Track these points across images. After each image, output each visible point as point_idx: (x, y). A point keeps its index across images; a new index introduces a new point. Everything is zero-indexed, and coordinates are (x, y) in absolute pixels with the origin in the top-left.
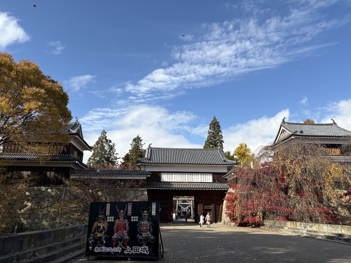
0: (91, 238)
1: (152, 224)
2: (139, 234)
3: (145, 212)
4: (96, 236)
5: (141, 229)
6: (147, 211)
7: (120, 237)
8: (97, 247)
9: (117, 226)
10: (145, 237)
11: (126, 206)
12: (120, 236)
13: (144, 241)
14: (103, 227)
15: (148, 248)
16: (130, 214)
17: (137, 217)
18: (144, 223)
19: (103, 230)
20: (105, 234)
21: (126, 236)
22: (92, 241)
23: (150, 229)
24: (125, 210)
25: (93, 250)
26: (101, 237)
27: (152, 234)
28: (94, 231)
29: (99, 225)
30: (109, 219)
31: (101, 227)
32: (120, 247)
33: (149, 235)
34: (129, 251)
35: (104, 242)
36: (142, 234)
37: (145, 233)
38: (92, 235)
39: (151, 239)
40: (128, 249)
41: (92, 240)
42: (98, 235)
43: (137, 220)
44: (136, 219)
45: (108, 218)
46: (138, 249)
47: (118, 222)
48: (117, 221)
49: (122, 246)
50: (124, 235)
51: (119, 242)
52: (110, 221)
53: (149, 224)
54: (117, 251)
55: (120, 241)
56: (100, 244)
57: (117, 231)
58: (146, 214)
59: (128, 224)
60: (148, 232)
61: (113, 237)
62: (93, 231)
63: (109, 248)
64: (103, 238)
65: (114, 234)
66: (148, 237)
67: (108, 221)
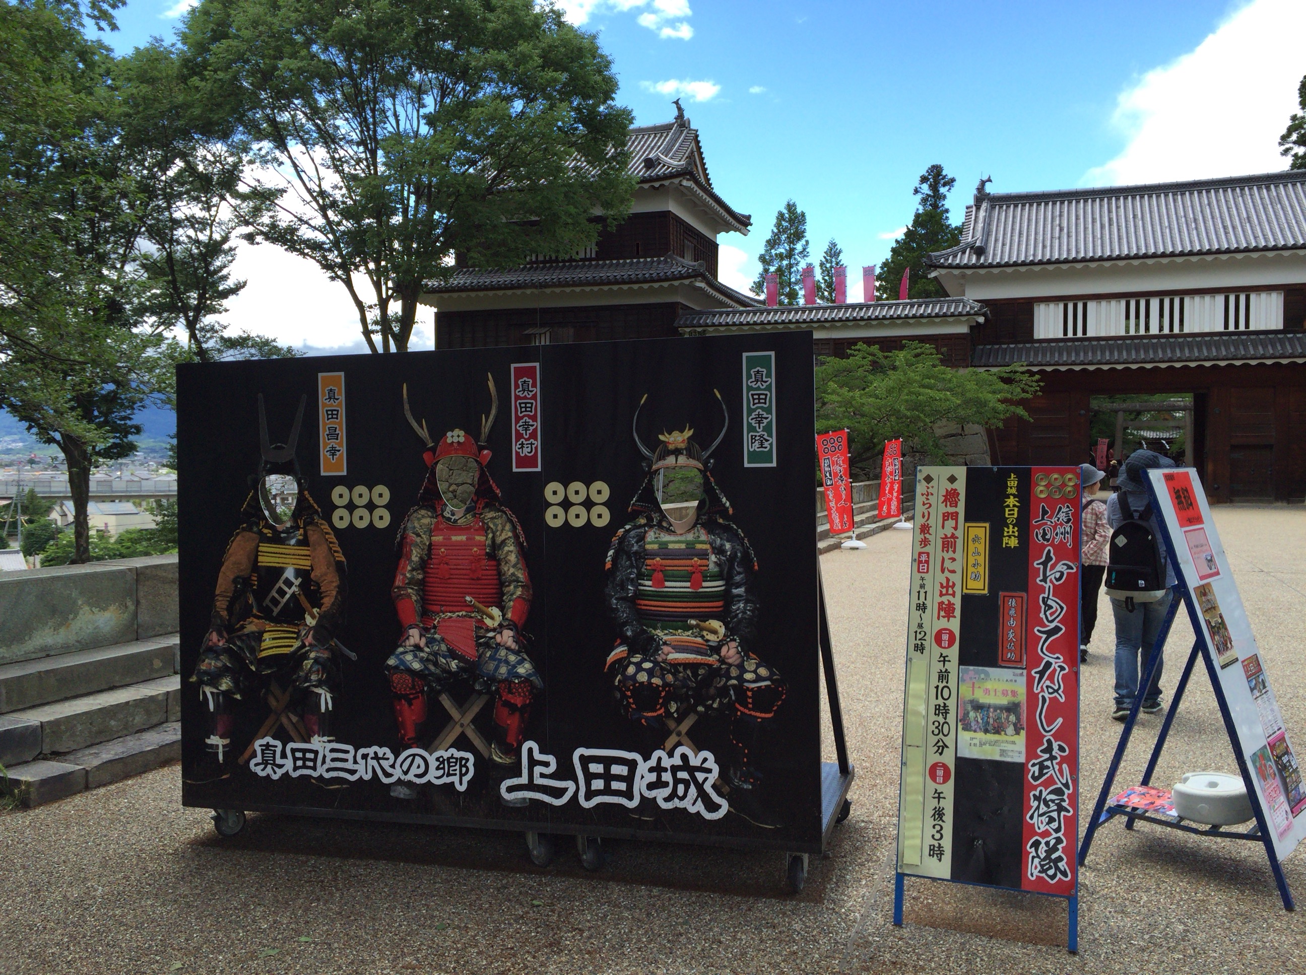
0: (209, 664)
1: (746, 554)
2: (625, 641)
3: (677, 438)
4: (253, 651)
5: (640, 595)
6: (688, 433)
7: (454, 665)
8: (268, 739)
9: (424, 565)
10: (687, 665)
11: (491, 384)
12: (453, 655)
13: (673, 707)
14: (298, 573)
15: (711, 764)
16: (532, 461)
17: (601, 490)
18: (665, 537)
19: (303, 600)
20: (322, 633)
21: (503, 653)
22: (224, 687)
23: (726, 597)
24: (487, 425)
25: (241, 761)
26: (298, 658)
27: (747, 648)
28: (230, 609)
29: (265, 560)
30: (351, 507)
31: (289, 574)
32: (462, 743)
33: (716, 650)
34: (538, 781)
35: (326, 699)
36: (652, 638)
37: (685, 636)
38: (214, 637)
39: (740, 690)
40: (533, 763)
41: (225, 684)
42: (268, 641)
43: (602, 518)
44: (596, 510)
45: (340, 496)
46: (622, 770)
47: (431, 532)
48: (421, 520)
49: (477, 742)
50: (487, 645)
51: (446, 701)
52: (362, 525)
53: (720, 551)
54: (433, 776)
55: (461, 702)
56: (294, 719)
57: (426, 614)
58: (682, 460)
59: (523, 553)
60: (715, 624)
61: (392, 662)
62: (221, 604)
63: (371, 751)
64: (308, 664)
65: (397, 635)
66: (714, 673)
67: (342, 525)
